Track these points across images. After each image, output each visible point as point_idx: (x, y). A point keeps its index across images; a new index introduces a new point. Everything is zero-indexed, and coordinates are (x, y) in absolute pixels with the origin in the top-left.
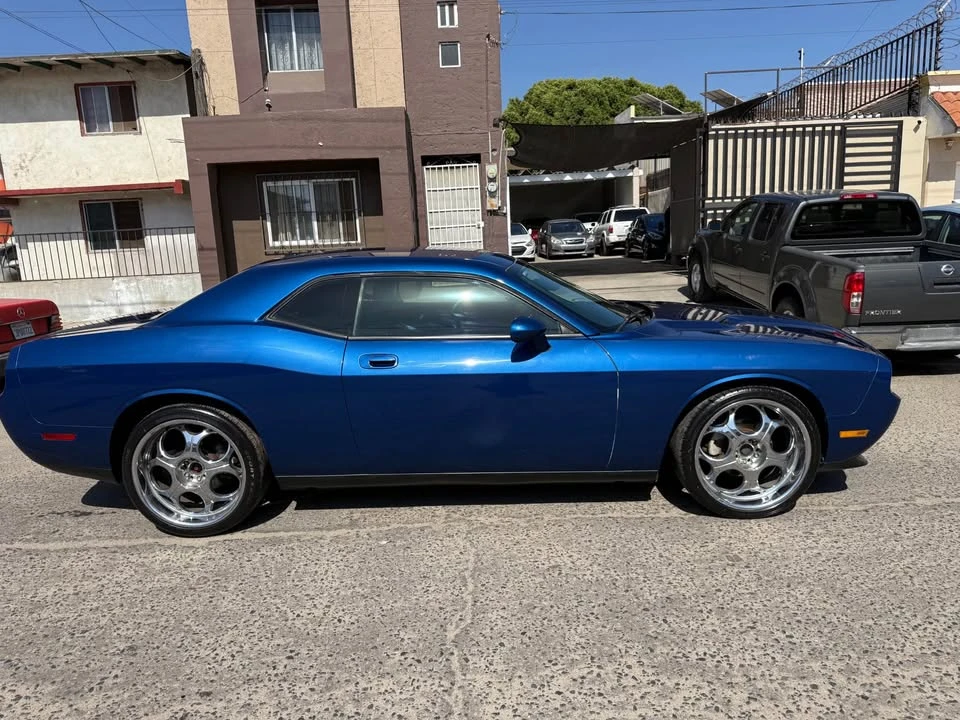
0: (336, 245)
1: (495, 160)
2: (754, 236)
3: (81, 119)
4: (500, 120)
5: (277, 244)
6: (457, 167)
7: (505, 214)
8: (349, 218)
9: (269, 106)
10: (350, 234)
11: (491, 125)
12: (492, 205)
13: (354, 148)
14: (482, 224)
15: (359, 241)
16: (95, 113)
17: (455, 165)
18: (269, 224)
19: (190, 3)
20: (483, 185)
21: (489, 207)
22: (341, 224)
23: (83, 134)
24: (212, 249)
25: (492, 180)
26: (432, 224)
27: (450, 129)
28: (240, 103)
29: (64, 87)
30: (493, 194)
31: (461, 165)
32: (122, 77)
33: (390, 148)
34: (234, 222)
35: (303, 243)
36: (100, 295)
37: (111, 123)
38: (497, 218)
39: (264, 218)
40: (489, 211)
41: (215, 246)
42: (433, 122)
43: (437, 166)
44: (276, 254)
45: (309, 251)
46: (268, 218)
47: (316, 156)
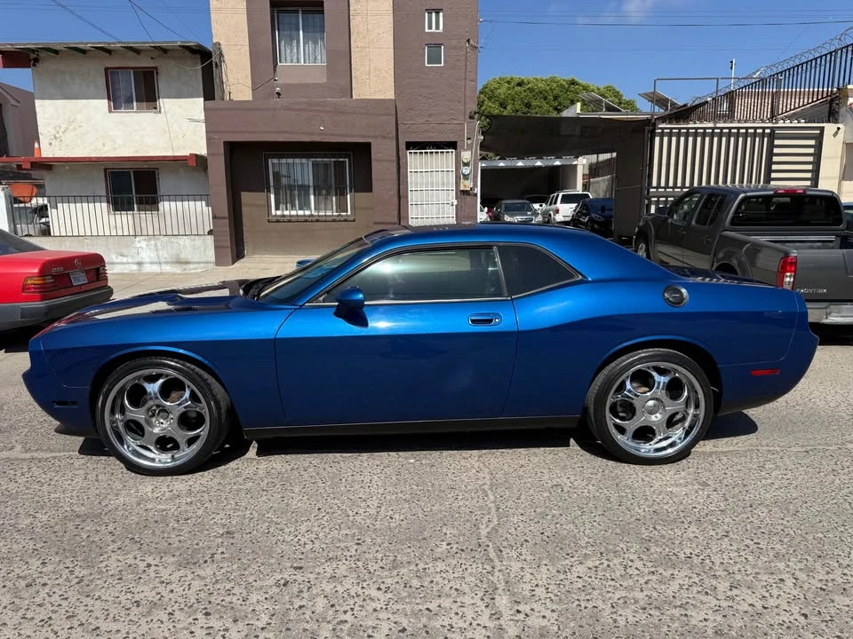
0: (330, 216)
1: (470, 147)
2: (697, 222)
3: (109, 99)
4: (475, 113)
5: (279, 213)
6: (431, 153)
7: (476, 195)
8: (341, 193)
9: (279, 94)
10: (342, 207)
11: (467, 116)
12: (465, 186)
14: (455, 202)
15: (349, 213)
16: (122, 93)
17: (434, 151)
18: (272, 196)
19: (213, 4)
20: (457, 168)
21: (462, 188)
22: (334, 198)
23: (110, 111)
24: (224, 218)
25: (466, 164)
26: (412, 200)
27: (432, 119)
28: (253, 90)
29: (96, 70)
30: (466, 177)
31: (439, 151)
32: (145, 62)
33: (380, 137)
34: (242, 193)
35: (301, 213)
36: (125, 251)
37: (135, 103)
38: (468, 198)
39: (269, 191)
40: (463, 191)
41: (227, 215)
42: (417, 112)
43: (418, 151)
44: (278, 221)
45: (306, 220)
46: (272, 189)
47: (317, 139)
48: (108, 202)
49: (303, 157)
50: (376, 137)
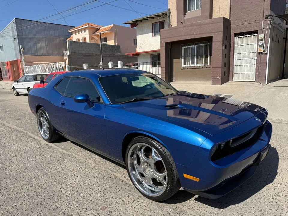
0: (201, 66)
1: (264, 32)
3: (153, 32)
4: (268, 16)
5: (184, 66)
6: (246, 37)
7: (266, 54)
8: (206, 57)
9: (182, 23)
10: (206, 63)
11: (264, 18)
12: (260, 50)
13: (206, 33)
14: (256, 58)
15: (208, 65)
16: (156, 31)
17: (247, 36)
18: (183, 60)
20: (258, 42)
22: (203, 59)
23: (153, 37)
24: (164, 68)
25: (261, 40)
26: (236, 58)
27: (247, 22)
28: (177, 23)
29: (149, 24)
30: (261, 46)
31: (250, 35)
32: (161, 20)
33: (217, 32)
34: (174, 60)
35: (191, 65)
37: (159, 33)
38: (263, 55)
39: (182, 58)
40: (259, 52)
42: (240, 20)
43: (240, 37)
44: (184, 69)
45: (193, 68)
46: (183, 58)
47: (193, 37)
48: (151, 64)
49: (193, 45)
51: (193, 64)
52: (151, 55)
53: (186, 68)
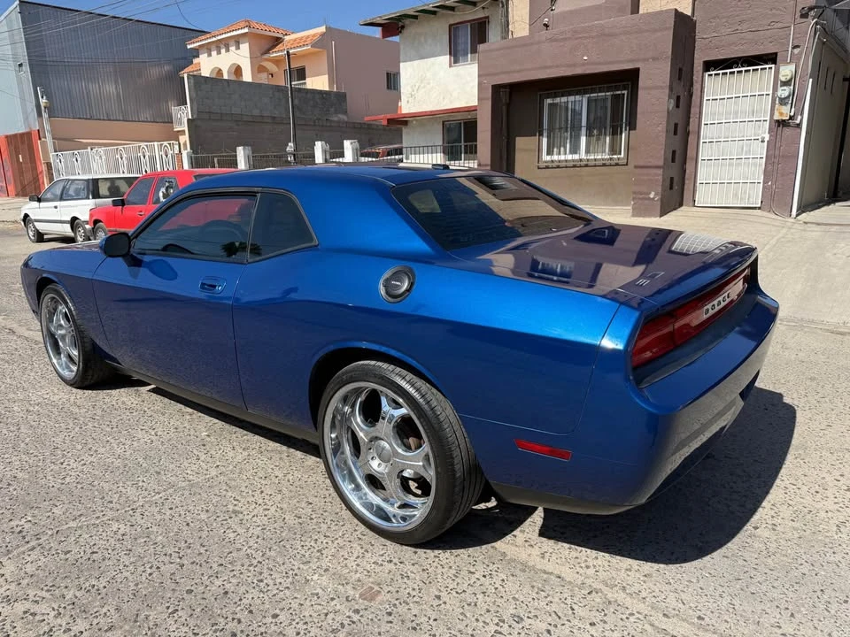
0: (600, 159)
1: (794, 59)
3: (450, 54)
4: (811, 9)
5: (549, 158)
6: (738, 72)
7: (799, 126)
8: (615, 132)
9: (546, 26)
10: (614, 149)
11: (798, 14)
12: (781, 114)
14: (767, 137)
15: (622, 155)
16: (460, 47)
17: (743, 69)
18: (545, 140)
20: (775, 89)
21: (776, 117)
22: (608, 139)
23: (450, 66)
24: (487, 165)
25: (786, 84)
26: (705, 136)
27: (745, 26)
28: (530, 25)
29: (440, 28)
30: (783, 101)
31: (751, 68)
32: (479, 13)
34: (517, 139)
35: (570, 157)
37: (469, 55)
38: (787, 131)
39: (541, 135)
40: (778, 121)
41: (489, 163)
42: (724, 20)
43: (721, 72)
44: (547, 167)
45: (575, 165)
46: (545, 134)
47: (579, 71)
48: (443, 153)
49: (577, 94)
50: (646, 60)
51: (576, 153)
52: (443, 122)
53: (555, 165)
